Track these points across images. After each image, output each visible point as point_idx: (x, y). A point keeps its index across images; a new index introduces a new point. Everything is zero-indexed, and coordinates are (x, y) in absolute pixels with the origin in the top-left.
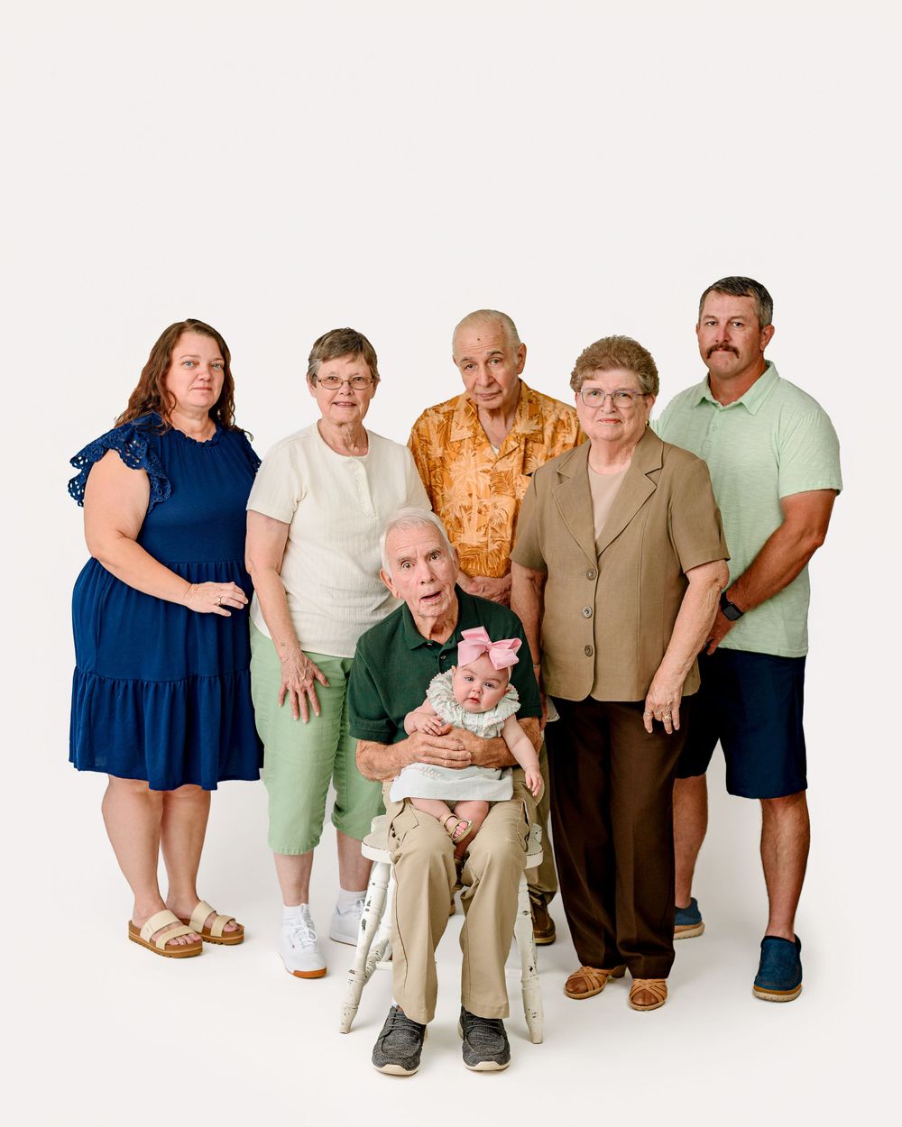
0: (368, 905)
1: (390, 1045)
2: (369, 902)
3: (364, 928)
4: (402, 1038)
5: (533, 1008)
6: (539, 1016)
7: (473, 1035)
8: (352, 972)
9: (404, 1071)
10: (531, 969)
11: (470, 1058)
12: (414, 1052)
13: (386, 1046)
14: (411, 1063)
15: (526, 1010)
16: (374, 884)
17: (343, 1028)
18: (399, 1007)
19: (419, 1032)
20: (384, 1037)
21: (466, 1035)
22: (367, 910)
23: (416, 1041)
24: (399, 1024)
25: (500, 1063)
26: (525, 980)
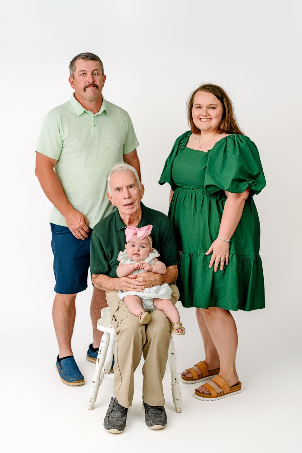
1: (112, 418)
2: (101, 350)
3: (99, 362)
4: (117, 414)
5: (177, 397)
6: (179, 400)
7: (150, 412)
8: (94, 382)
9: (119, 432)
10: (176, 379)
11: (150, 422)
12: (123, 422)
13: (110, 419)
14: (121, 427)
15: (174, 398)
16: (103, 342)
17: (90, 408)
18: (116, 399)
19: (125, 411)
20: (109, 414)
21: (146, 412)
23: (124, 416)
24: (116, 408)
25: (163, 426)
26: (173, 384)
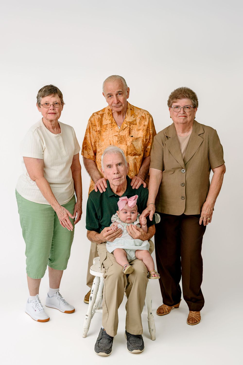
0: (92, 291)
1: (101, 344)
2: (93, 290)
3: (91, 300)
4: (105, 341)
5: (152, 328)
6: (154, 330)
7: (131, 339)
8: (87, 316)
9: (106, 355)
10: (151, 313)
11: (130, 348)
12: (110, 347)
13: (100, 345)
14: (108, 351)
15: (149, 328)
16: (94, 284)
17: (84, 336)
18: (104, 329)
19: (111, 339)
20: (99, 341)
21: (128, 339)
22: (92, 293)
23: (110, 342)
24: (104, 336)
25: (141, 350)
26: (149, 317)
